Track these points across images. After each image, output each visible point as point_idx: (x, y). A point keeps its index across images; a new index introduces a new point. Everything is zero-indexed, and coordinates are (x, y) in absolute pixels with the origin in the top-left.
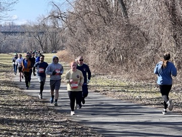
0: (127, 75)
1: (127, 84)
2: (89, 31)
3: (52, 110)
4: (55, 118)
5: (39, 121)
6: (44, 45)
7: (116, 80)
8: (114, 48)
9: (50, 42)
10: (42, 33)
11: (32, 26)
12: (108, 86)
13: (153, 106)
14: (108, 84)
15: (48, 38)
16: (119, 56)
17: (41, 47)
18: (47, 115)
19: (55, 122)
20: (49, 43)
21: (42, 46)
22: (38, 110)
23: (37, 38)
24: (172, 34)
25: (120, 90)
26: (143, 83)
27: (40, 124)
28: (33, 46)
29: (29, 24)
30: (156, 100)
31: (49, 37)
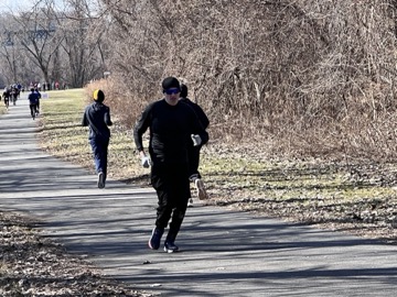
0: (270, 143)
1: (269, 166)
2: (167, 24)
3: (50, 246)
4: (54, 268)
5: (9, 280)
6: (51, 66)
7: (238, 156)
8: (237, 70)
9: (68, 59)
10: (45, 33)
11: (17, 15)
12: (217, 174)
13: (332, 226)
14: (218, 168)
15: (61, 48)
16: (251, 89)
17: (42, 74)
18: (32, 261)
19: (51, 281)
20: (65, 60)
21: (43, 69)
22: (11, 249)
23: (31, 47)
24: (393, 24)
25: (248, 184)
26: (313, 162)
27: (7, 289)
28: (20, 70)
29: (7, 10)
30: (342, 210)
31: (64, 43)
